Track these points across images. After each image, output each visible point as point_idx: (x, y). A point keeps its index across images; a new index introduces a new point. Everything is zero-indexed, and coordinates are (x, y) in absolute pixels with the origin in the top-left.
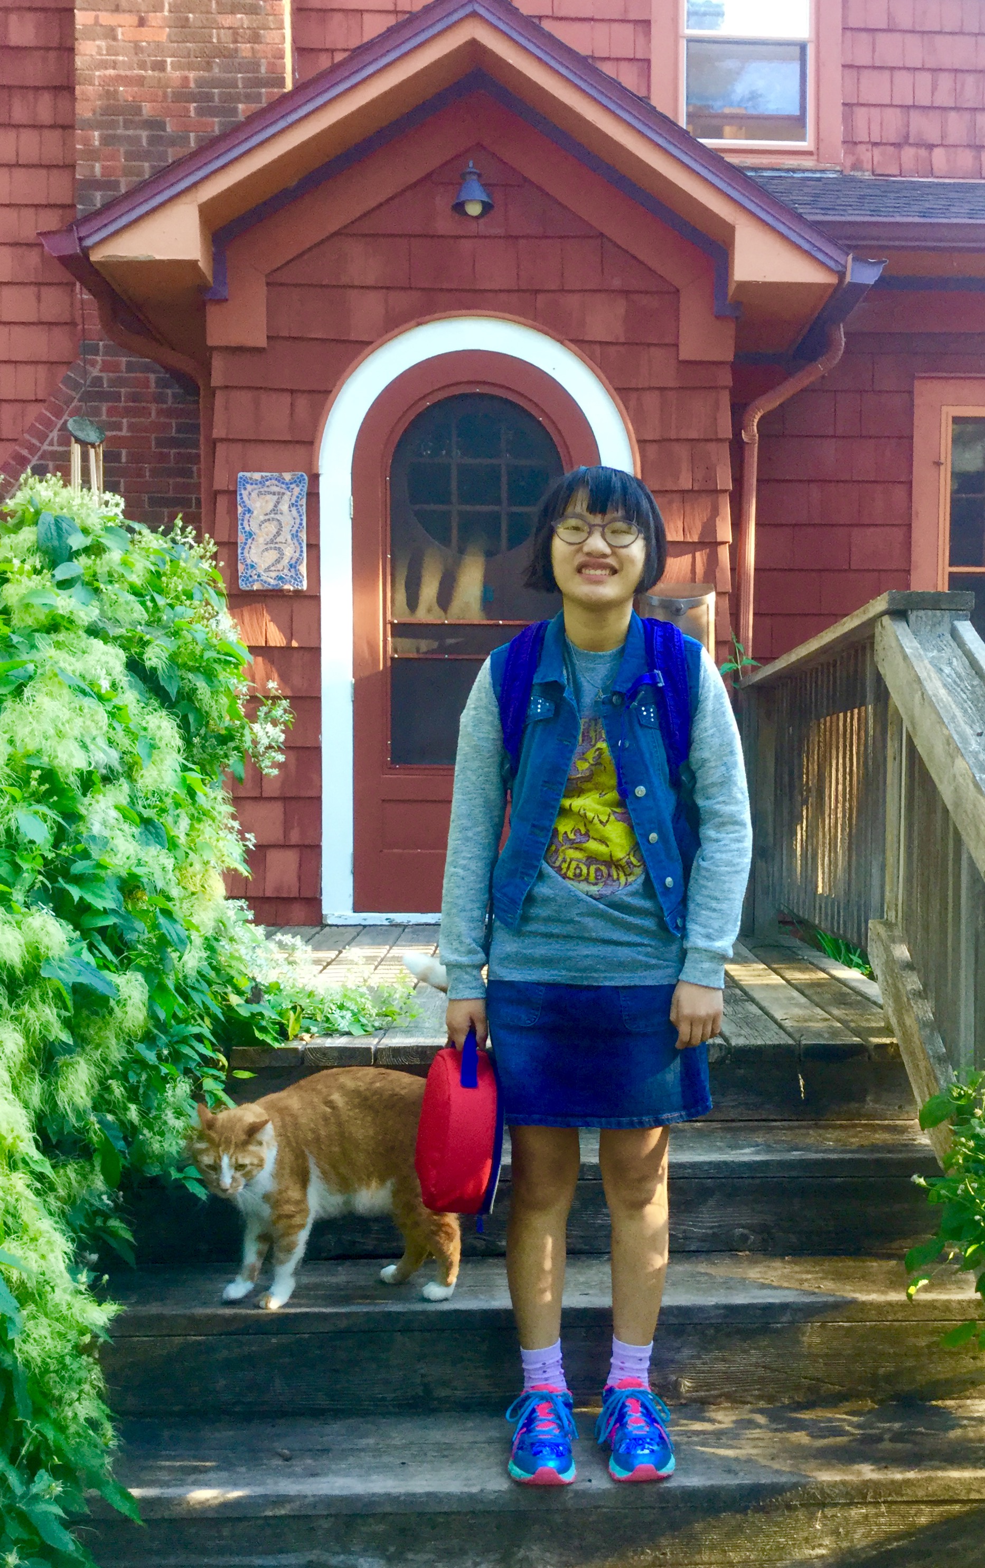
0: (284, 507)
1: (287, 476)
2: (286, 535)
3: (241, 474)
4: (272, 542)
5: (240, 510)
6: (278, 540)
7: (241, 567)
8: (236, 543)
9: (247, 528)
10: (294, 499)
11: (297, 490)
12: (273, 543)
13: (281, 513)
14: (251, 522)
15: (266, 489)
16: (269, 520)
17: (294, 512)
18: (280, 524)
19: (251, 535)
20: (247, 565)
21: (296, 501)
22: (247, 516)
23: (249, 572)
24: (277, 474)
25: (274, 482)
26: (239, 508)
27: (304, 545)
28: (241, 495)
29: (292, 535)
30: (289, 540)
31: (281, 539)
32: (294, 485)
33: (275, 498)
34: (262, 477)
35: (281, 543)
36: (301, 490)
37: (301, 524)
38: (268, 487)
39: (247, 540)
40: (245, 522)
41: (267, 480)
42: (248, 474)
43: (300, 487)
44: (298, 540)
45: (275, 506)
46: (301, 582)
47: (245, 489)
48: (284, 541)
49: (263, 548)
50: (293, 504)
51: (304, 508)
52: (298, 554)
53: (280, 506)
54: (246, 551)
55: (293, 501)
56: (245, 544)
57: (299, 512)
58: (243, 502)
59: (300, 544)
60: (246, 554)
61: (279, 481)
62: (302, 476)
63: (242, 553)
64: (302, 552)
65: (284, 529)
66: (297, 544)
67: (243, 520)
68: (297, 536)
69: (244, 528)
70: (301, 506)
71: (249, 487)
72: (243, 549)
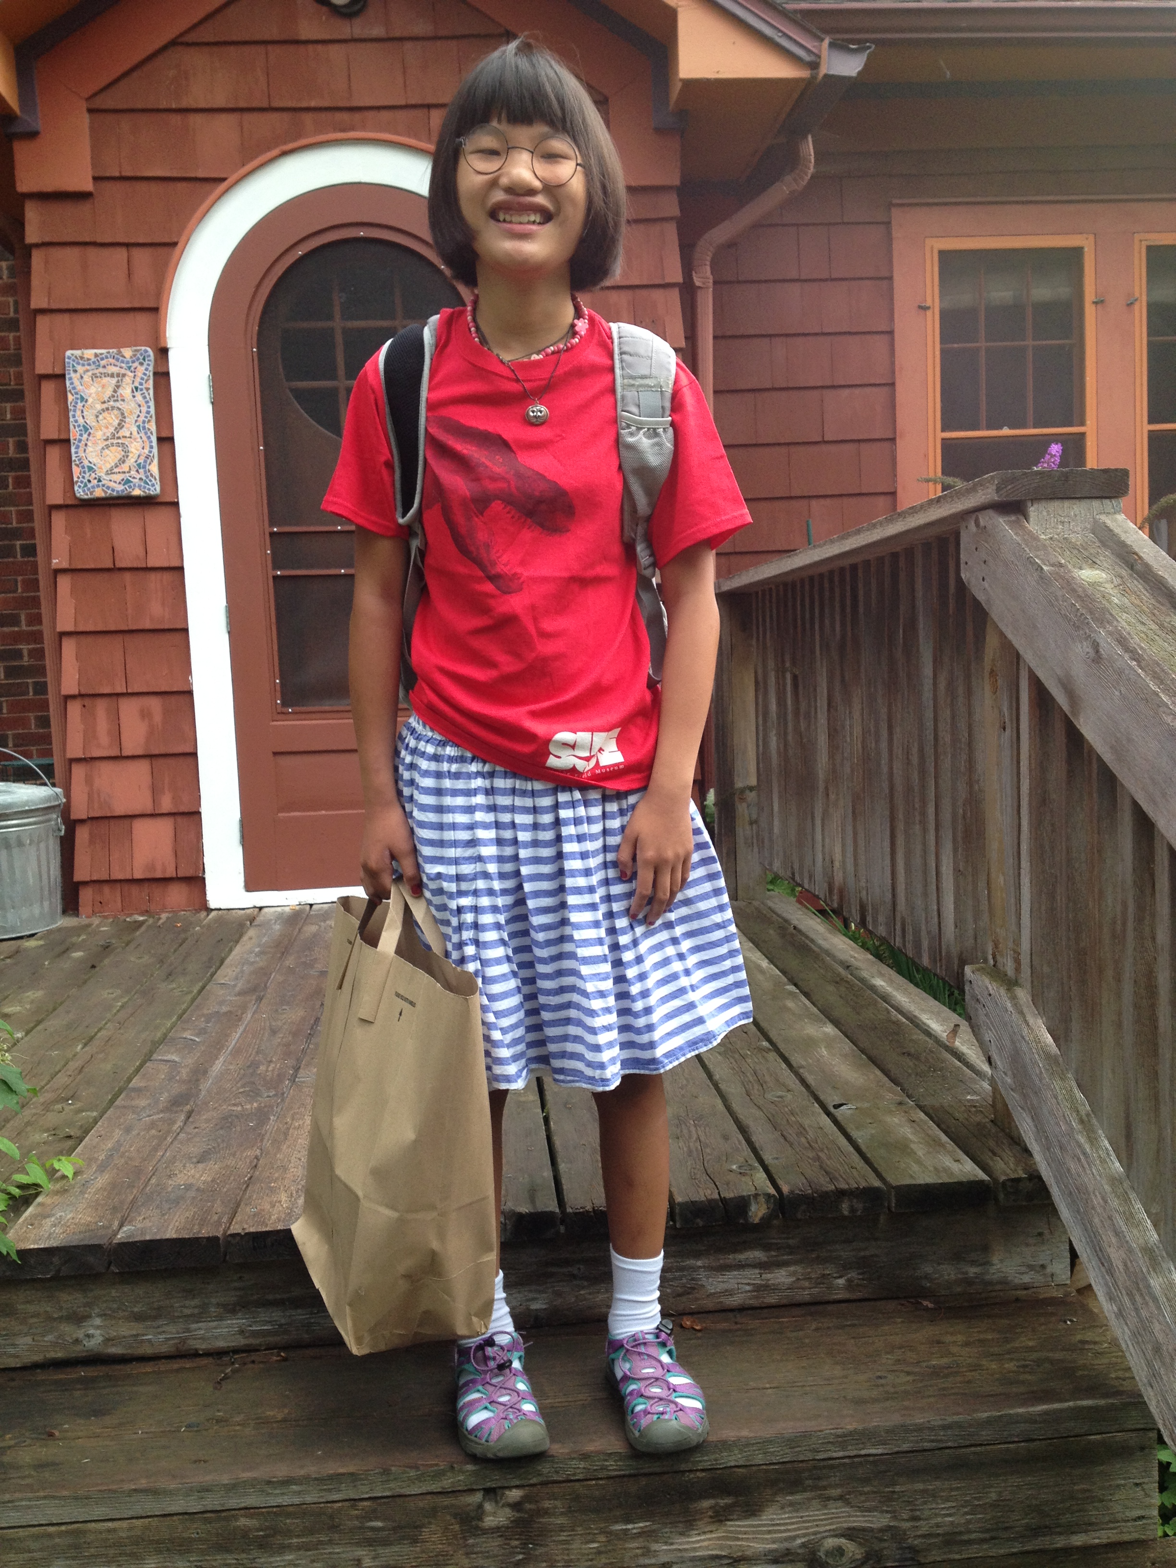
0: (126, 391)
1: (128, 352)
2: (131, 427)
3: (69, 353)
4: (113, 436)
5: (70, 398)
6: (120, 434)
7: (76, 471)
8: (68, 441)
9: (81, 421)
10: (138, 380)
11: (142, 369)
12: (115, 439)
13: (123, 400)
14: (85, 413)
15: (101, 370)
16: (108, 409)
17: (139, 398)
18: (123, 414)
19: (86, 429)
20: (83, 467)
21: (141, 384)
22: (80, 405)
23: (87, 476)
24: (115, 350)
25: (111, 360)
26: (69, 396)
27: (154, 439)
28: (70, 379)
29: (139, 427)
30: (135, 433)
31: (124, 432)
32: (136, 364)
33: (114, 381)
34: (96, 355)
35: (125, 437)
36: (146, 369)
37: (148, 412)
38: (104, 367)
39: (81, 435)
40: (78, 413)
41: (102, 359)
42: (78, 353)
43: (145, 366)
44: (146, 433)
45: (115, 391)
46: (153, 485)
47: (75, 371)
48: (128, 435)
49: (102, 444)
50: (136, 388)
51: (151, 392)
52: (146, 451)
53: (120, 391)
54: (81, 450)
55: (137, 384)
56: (80, 441)
57: (145, 398)
58: (74, 388)
59: (149, 438)
60: (81, 454)
61: (118, 360)
62: (146, 351)
63: (76, 453)
64: (151, 447)
65: (127, 420)
66: (145, 438)
67: (75, 411)
68: (144, 428)
69: (76, 421)
70: (148, 389)
71: (80, 369)
72: (78, 447)
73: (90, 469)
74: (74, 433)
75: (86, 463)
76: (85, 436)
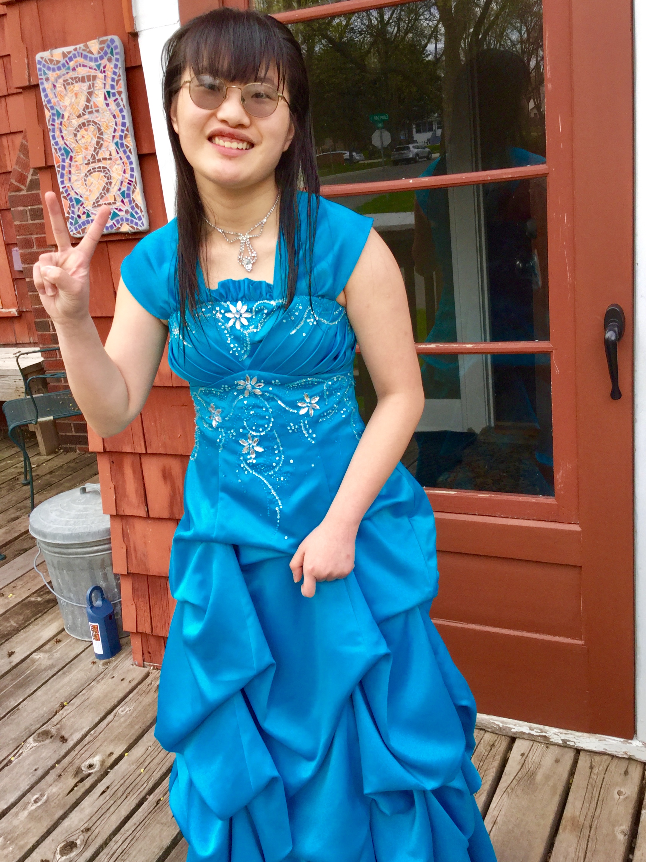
1: (94, 45)
2: (109, 146)
3: (39, 56)
4: (94, 159)
5: (48, 114)
6: (100, 156)
7: (65, 204)
8: (53, 168)
11: (111, 67)
12: (96, 162)
13: (97, 111)
14: (64, 132)
15: (72, 74)
16: (84, 124)
17: (113, 106)
18: (99, 129)
19: (67, 153)
20: (71, 200)
21: (113, 87)
22: (57, 121)
23: (76, 210)
24: (82, 45)
25: (80, 60)
26: (46, 111)
27: (134, 158)
28: (44, 90)
29: (117, 144)
30: (114, 153)
31: (103, 153)
32: (105, 61)
33: (85, 86)
34: (64, 55)
35: (105, 159)
36: (116, 66)
37: (124, 124)
38: (74, 69)
39: (64, 161)
40: (57, 133)
41: (71, 59)
42: (46, 54)
43: (114, 62)
44: (125, 152)
45: (88, 100)
46: (140, 218)
47: (47, 79)
48: (108, 157)
49: (85, 169)
50: (108, 92)
51: (124, 96)
52: (128, 175)
53: (94, 99)
54: (66, 178)
55: (108, 88)
56: (63, 168)
57: (118, 105)
58: (49, 102)
59: (128, 158)
60: (67, 184)
61: (86, 57)
62: (112, 41)
63: (62, 182)
64: (132, 170)
65: (105, 137)
66: (125, 159)
67: (53, 131)
68: (122, 144)
69: (57, 143)
70: (120, 93)
71: (52, 75)
72: (62, 176)
73: (78, 201)
74: (57, 157)
75: (73, 195)
76: (67, 161)
